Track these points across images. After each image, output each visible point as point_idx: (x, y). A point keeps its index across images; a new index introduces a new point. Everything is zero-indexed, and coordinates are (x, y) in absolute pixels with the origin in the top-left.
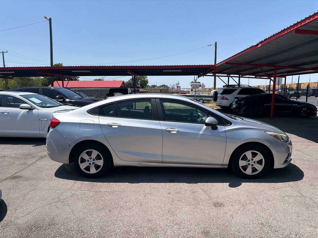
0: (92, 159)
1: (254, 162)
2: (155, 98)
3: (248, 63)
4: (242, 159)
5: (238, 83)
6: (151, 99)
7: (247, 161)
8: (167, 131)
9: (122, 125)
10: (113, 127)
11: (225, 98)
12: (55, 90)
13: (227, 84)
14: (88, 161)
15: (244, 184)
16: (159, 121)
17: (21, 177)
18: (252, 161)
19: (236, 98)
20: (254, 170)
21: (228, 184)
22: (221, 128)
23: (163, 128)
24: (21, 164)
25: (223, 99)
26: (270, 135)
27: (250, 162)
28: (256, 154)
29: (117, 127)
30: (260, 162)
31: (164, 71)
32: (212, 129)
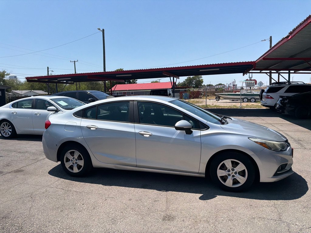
0: (75, 159)
1: (236, 173)
2: (133, 100)
4: (220, 169)
5: (288, 80)
6: (129, 102)
7: (227, 171)
9: (99, 127)
10: (92, 129)
11: (269, 97)
13: (278, 82)
14: (72, 161)
15: (219, 197)
16: (134, 123)
17: (23, 171)
18: (232, 171)
20: (235, 182)
21: (201, 195)
22: (197, 133)
23: (137, 131)
24: (33, 160)
25: (268, 98)
26: (255, 142)
27: (230, 173)
28: (237, 164)
29: (95, 129)
30: (242, 173)
31: (200, 71)
32: (186, 134)
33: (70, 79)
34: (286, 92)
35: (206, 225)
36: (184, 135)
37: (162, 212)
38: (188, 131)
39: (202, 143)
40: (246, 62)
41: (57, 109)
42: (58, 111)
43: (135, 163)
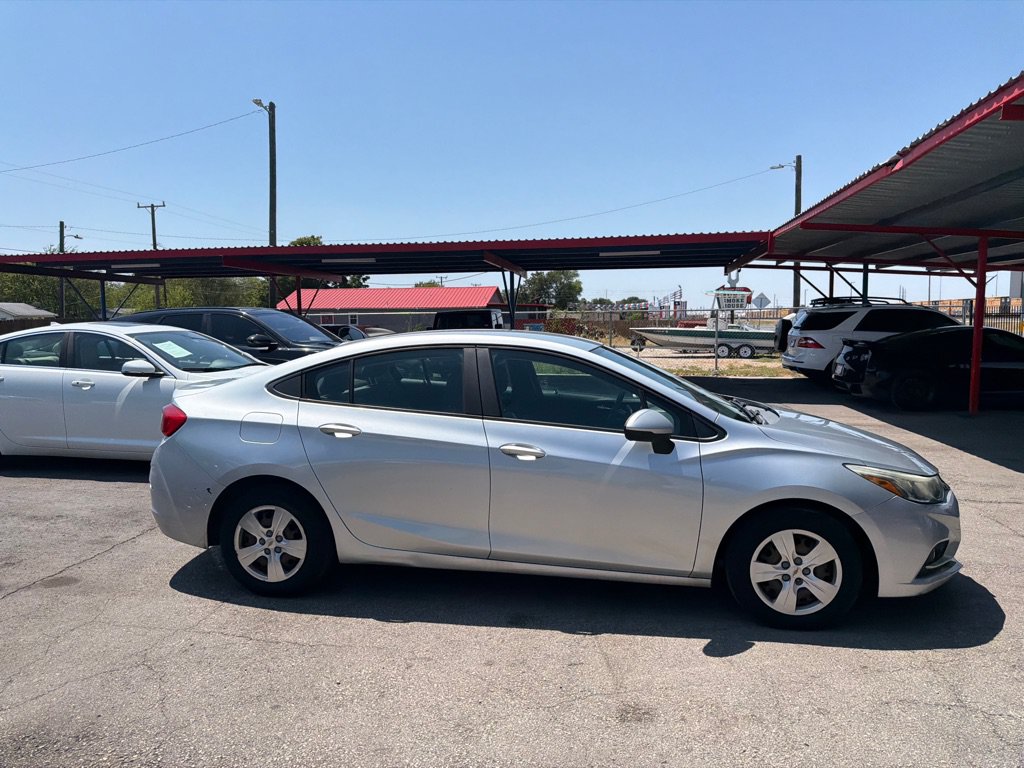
0: (274, 537)
1: (806, 572)
2: (476, 345)
3: (885, 225)
4: (760, 559)
5: (861, 293)
6: (462, 348)
7: (779, 565)
8: (504, 451)
9: (363, 431)
10: (338, 435)
11: (811, 342)
12: (250, 318)
13: (828, 296)
14: (263, 542)
15: (759, 647)
16: (483, 419)
17: (76, 581)
18: (796, 567)
19: (846, 342)
20: (805, 598)
21: (706, 641)
22: (688, 449)
23: (494, 443)
24: (92, 543)
25: (806, 346)
26: (863, 476)
27: (789, 571)
28: (812, 544)
29: (350, 436)
30: (826, 572)
31: (601, 254)
32: (655, 452)
33: (157, 265)
34: (861, 327)
35: (755, 728)
36: (650, 456)
37: (609, 696)
38: (662, 444)
39: (708, 479)
40: (744, 234)
41: (157, 369)
42: (161, 376)
43: (485, 548)
